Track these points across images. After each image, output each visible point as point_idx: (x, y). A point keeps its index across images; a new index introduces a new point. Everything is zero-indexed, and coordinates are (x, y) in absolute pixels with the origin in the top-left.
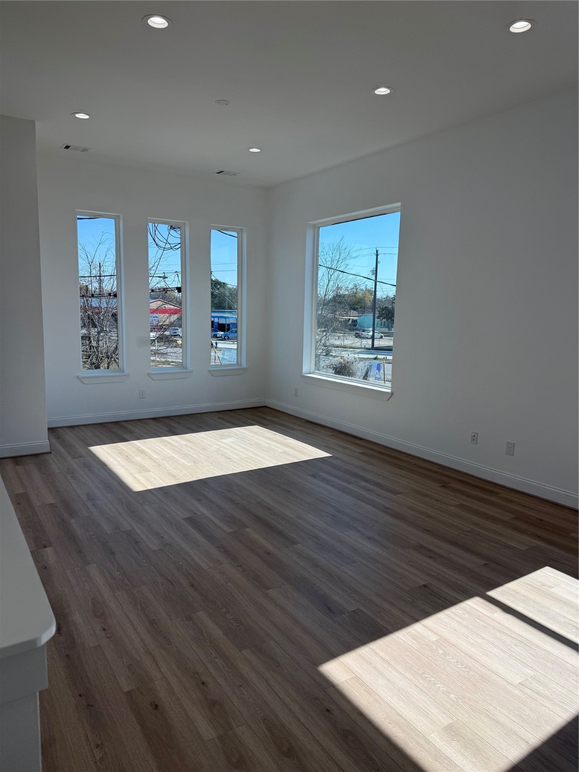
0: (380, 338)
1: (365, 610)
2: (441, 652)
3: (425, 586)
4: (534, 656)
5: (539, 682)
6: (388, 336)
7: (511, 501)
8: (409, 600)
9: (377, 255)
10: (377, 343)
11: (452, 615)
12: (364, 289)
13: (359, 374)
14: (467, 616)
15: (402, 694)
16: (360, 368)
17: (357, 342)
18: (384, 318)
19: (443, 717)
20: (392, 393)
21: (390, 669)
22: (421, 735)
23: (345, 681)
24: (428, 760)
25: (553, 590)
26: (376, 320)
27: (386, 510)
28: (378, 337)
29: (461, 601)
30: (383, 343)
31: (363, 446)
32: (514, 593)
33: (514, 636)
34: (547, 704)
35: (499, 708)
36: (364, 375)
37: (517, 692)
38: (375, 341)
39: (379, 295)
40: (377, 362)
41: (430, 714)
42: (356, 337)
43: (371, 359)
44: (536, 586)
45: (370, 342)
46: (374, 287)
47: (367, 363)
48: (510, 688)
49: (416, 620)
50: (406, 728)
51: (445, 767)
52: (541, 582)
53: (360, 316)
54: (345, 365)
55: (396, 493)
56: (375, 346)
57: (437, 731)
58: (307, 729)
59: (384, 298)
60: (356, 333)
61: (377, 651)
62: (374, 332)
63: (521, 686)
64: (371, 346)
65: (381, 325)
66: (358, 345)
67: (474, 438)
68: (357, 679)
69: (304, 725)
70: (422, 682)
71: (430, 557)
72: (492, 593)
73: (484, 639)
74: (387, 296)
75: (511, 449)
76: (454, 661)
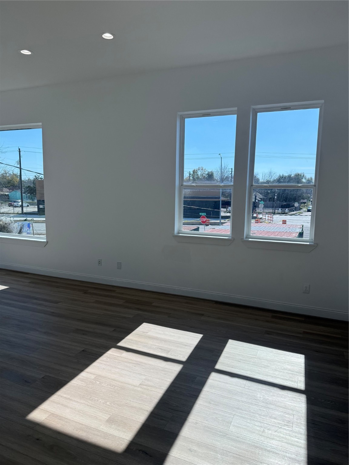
0: (27, 206)
1: (50, 375)
2: (98, 383)
3: (83, 351)
4: (144, 369)
5: (148, 380)
6: (32, 205)
7: (123, 294)
8: (76, 361)
9: (20, 152)
10: (25, 210)
11: (101, 362)
12: (12, 174)
13: (15, 230)
14: (109, 360)
15: (81, 413)
16: (16, 227)
17: (10, 210)
18: (29, 193)
19: (105, 416)
20: (47, 242)
21: (71, 402)
22: (95, 429)
23: (45, 419)
24: (101, 441)
25: (148, 334)
26: (23, 194)
27: (53, 314)
28: (25, 206)
29: (104, 353)
30: (30, 210)
31: (30, 278)
32: (130, 341)
33: (133, 362)
34: (153, 390)
35: (132, 400)
36: (19, 231)
37: (139, 389)
38: (24, 209)
39: (23, 178)
40: (28, 222)
41: (98, 416)
42: (9, 206)
43: (22, 220)
44: (140, 334)
45: (20, 209)
46: (19, 172)
47: (20, 223)
48: (135, 388)
49: (82, 371)
50: (86, 429)
51: (110, 440)
52: (142, 332)
53: (11, 192)
54: (4, 226)
55: (57, 302)
56: (24, 212)
57: (103, 424)
58: (26, 455)
59: (27, 180)
60: (9, 204)
61: (62, 395)
62: (22, 203)
63: (141, 385)
64: (21, 212)
65: (27, 198)
66: (12, 211)
67: (100, 262)
68: (53, 415)
69: (23, 454)
70: (91, 402)
71: (83, 334)
72: (119, 344)
73: (119, 368)
74: (29, 179)
75: (119, 266)
76: (106, 385)
